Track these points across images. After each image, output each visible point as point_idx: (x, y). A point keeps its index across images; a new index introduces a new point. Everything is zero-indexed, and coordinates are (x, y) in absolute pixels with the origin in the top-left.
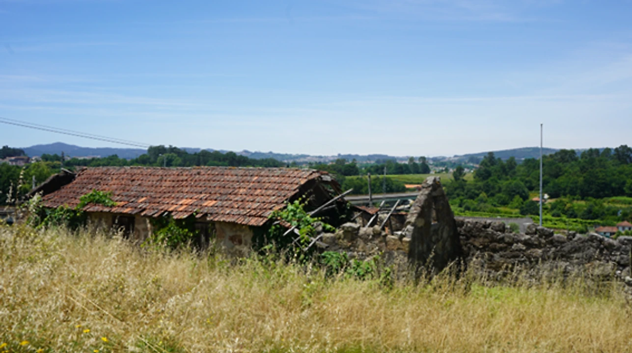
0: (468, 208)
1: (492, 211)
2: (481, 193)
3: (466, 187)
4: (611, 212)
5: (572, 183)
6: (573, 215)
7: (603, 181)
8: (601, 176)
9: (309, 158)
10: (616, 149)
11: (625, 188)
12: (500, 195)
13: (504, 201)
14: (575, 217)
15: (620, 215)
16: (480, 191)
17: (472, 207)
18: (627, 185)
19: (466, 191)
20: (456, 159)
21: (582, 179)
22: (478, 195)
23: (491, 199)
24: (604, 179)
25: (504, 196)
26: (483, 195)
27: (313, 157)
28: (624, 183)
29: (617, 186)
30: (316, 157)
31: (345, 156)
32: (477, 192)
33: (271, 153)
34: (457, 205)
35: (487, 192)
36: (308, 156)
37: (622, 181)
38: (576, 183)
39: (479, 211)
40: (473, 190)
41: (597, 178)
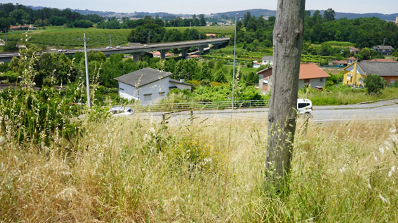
0: (249, 50)
1: (264, 51)
2: (254, 39)
3: (245, 36)
4: (336, 51)
5: (306, 33)
6: (315, 53)
7: (325, 31)
8: (324, 29)
9: (115, 14)
10: (326, 12)
11: (335, 36)
12: (266, 40)
13: (268, 44)
14: (316, 54)
15: (342, 53)
16: (254, 38)
17: (252, 49)
18: (337, 34)
19: (245, 38)
20: (212, 16)
21: (312, 30)
22: (252, 41)
23: (261, 43)
24: (325, 30)
25: (269, 41)
26: (256, 41)
27: (118, 13)
28: (335, 33)
29: (331, 34)
30: (120, 14)
31: (140, 13)
32: (252, 39)
33: (87, 10)
34: (242, 47)
35: (258, 38)
36: (114, 13)
37: (334, 31)
38: (308, 33)
39: (256, 51)
40: (249, 38)
41: (321, 29)
